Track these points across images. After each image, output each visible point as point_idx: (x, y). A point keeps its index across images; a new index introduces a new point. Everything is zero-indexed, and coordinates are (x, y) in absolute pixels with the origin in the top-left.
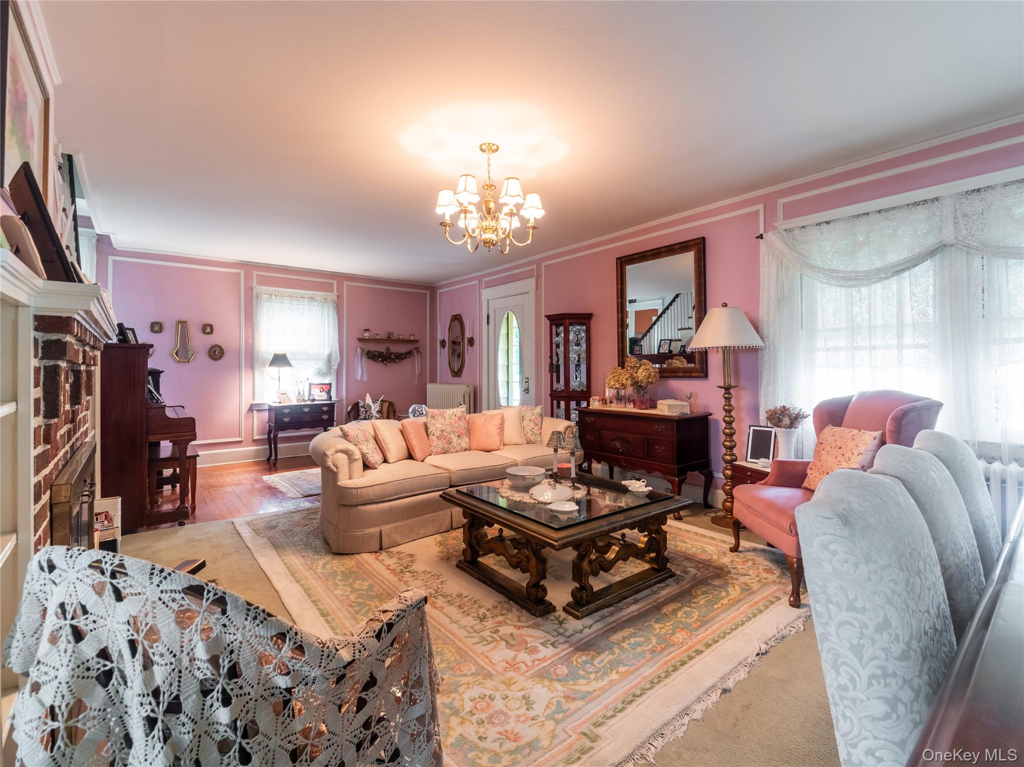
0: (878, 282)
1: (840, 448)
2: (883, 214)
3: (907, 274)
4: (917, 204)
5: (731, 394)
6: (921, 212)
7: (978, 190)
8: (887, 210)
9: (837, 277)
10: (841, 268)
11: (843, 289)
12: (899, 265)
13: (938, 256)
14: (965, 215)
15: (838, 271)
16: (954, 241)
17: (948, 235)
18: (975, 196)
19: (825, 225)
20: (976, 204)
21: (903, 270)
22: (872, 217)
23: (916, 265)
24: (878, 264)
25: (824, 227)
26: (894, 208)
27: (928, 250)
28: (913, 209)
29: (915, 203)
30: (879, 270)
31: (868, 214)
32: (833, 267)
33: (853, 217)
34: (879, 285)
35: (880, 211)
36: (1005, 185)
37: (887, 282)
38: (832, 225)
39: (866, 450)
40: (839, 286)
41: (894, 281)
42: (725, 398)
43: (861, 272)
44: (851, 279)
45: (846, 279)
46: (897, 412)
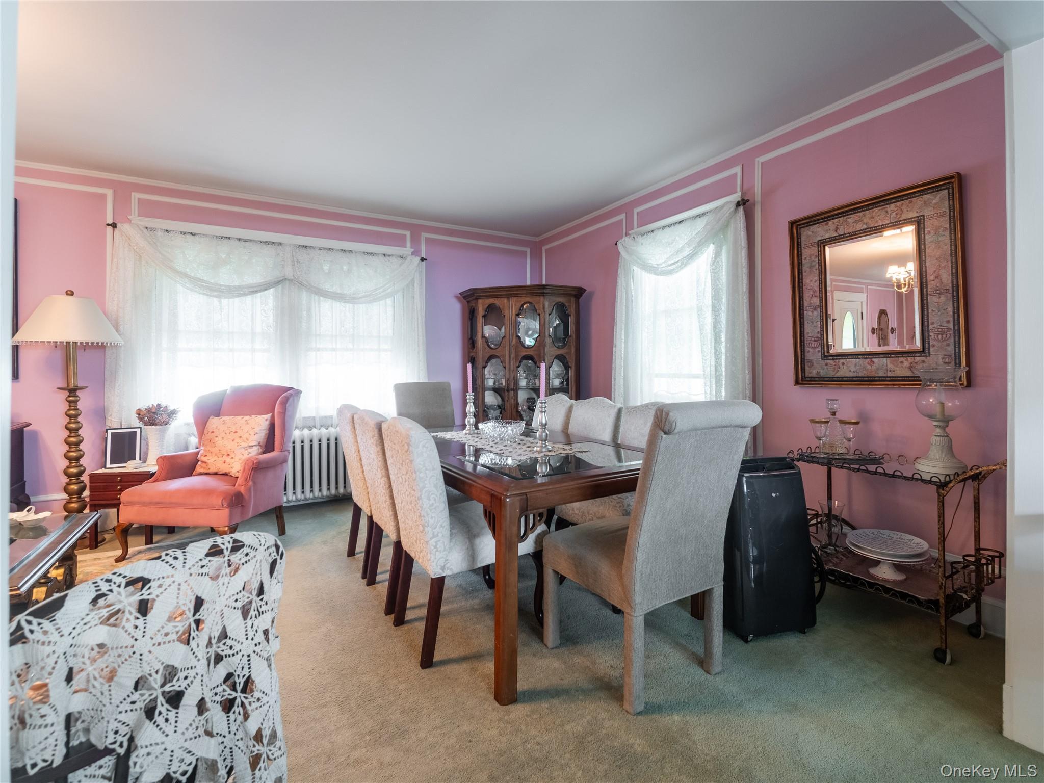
0: (238, 296)
1: (236, 432)
2: (242, 242)
3: (259, 295)
4: (267, 243)
5: (77, 396)
6: (268, 250)
7: (306, 247)
8: (246, 241)
9: (203, 286)
10: (205, 279)
11: (205, 297)
12: (256, 287)
13: (280, 286)
14: (298, 261)
15: (202, 281)
16: (292, 278)
17: (289, 272)
18: (304, 250)
19: (190, 236)
20: (303, 255)
21: (256, 292)
22: (232, 242)
23: (266, 290)
24: (237, 284)
25: (189, 237)
26: (251, 240)
27: (276, 280)
28: (264, 246)
29: (266, 242)
30: (240, 288)
31: (229, 238)
32: (198, 276)
33: (217, 237)
34: (237, 300)
35: (239, 240)
36: (321, 249)
37: (244, 298)
38: (197, 237)
39: (261, 430)
40: (204, 294)
41: (249, 298)
42: (70, 402)
43: (224, 286)
44: (215, 291)
45: (212, 290)
46: (283, 398)
